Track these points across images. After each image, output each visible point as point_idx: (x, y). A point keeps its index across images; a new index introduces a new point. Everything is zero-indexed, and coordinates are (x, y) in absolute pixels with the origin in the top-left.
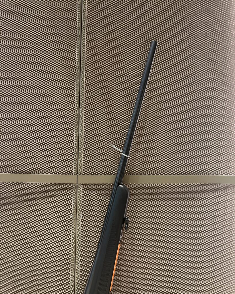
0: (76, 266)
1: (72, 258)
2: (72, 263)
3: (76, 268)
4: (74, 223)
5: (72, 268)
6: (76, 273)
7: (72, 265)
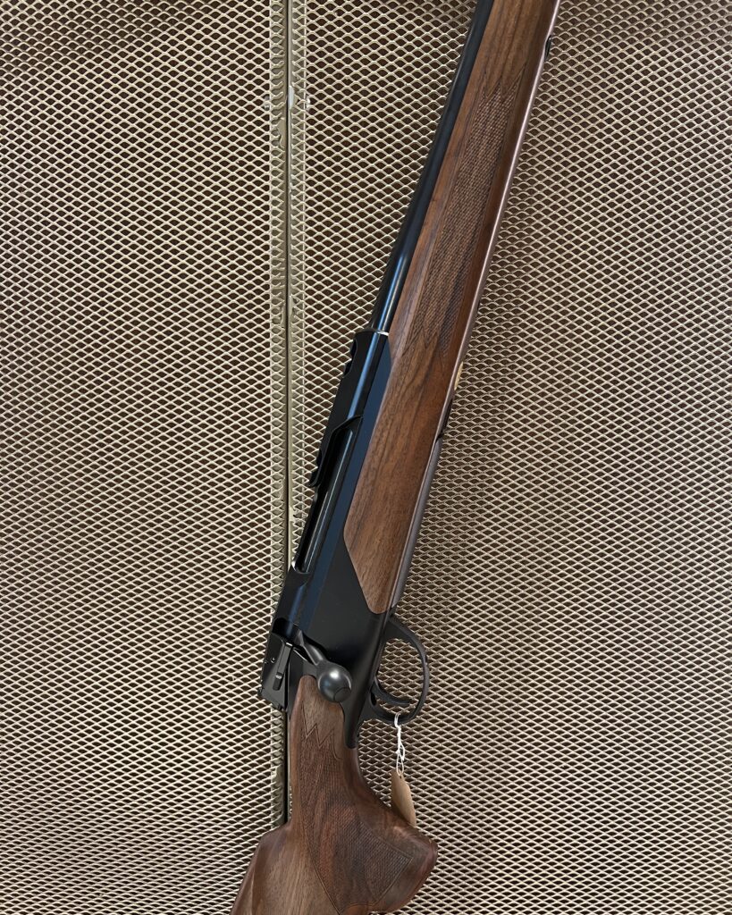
0: (291, 296)
1: (275, 262)
2: (275, 282)
3: (292, 305)
4: (280, 125)
5: (274, 302)
6: (293, 325)
7: (274, 292)
